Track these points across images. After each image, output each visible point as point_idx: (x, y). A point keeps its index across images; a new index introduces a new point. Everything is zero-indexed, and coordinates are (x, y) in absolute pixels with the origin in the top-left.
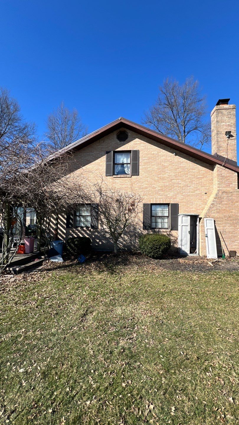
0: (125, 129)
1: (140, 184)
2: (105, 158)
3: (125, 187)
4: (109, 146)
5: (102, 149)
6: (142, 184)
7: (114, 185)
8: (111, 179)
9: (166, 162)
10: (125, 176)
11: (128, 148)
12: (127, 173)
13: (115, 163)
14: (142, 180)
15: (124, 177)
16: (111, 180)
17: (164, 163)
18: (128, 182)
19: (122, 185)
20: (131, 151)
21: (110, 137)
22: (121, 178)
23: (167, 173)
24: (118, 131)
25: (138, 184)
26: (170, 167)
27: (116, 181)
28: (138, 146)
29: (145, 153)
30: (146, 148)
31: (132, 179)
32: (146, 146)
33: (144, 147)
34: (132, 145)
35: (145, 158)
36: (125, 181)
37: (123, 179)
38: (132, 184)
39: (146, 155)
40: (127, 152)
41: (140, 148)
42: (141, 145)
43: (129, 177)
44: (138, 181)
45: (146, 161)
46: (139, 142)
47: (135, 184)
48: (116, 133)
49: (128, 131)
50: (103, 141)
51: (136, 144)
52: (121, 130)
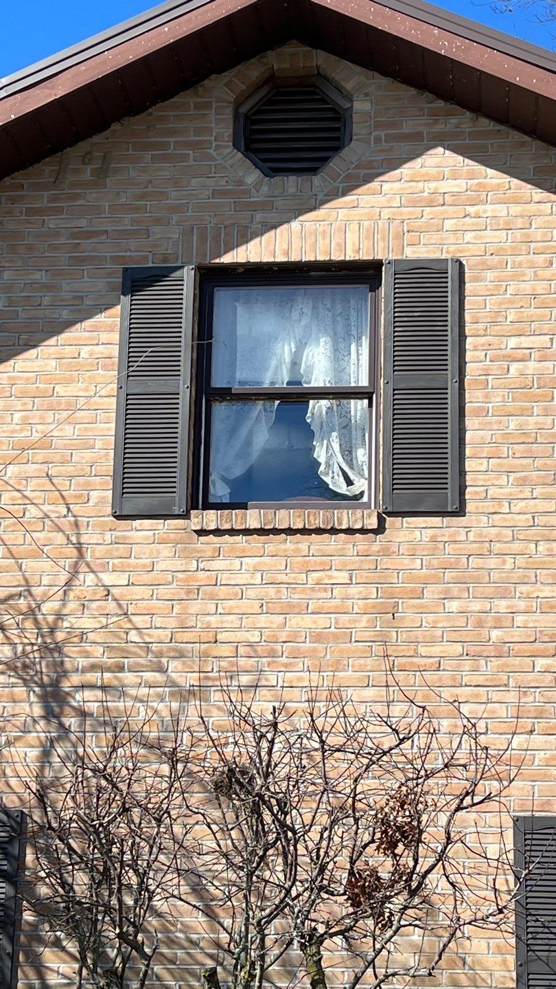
0: (322, 60)
1: (476, 606)
2: (116, 337)
3: (318, 638)
4: (158, 221)
5: (86, 243)
6: (502, 605)
7: (195, 607)
8: (166, 551)
10: (318, 519)
11: (352, 237)
12: (342, 488)
13: (218, 381)
14: (493, 562)
15: (304, 531)
16: (167, 560)
18: (343, 577)
19: (288, 610)
20: (376, 266)
21: (172, 133)
22: (275, 544)
24: (253, 71)
25: (453, 606)
27: (218, 564)
28: (448, 224)
29: (522, 285)
30: (532, 245)
31: (386, 552)
32: (534, 226)
33: (510, 232)
34: (386, 214)
35: (523, 338)
36: (322, 573)
37: (293, 547)
38: (395, 602)
39: (533, 311)
40: (340, 276)
41: (475, 238)
42: (480, 208)
43: (358, 526)
44: (449, 575)
45: (537, 364)
46: (461, 186)
47: (419, 600)
48: (232, 96)
49: (347, 79)
50: (97, 165)
51: (430, 202)
52: (277, 62)
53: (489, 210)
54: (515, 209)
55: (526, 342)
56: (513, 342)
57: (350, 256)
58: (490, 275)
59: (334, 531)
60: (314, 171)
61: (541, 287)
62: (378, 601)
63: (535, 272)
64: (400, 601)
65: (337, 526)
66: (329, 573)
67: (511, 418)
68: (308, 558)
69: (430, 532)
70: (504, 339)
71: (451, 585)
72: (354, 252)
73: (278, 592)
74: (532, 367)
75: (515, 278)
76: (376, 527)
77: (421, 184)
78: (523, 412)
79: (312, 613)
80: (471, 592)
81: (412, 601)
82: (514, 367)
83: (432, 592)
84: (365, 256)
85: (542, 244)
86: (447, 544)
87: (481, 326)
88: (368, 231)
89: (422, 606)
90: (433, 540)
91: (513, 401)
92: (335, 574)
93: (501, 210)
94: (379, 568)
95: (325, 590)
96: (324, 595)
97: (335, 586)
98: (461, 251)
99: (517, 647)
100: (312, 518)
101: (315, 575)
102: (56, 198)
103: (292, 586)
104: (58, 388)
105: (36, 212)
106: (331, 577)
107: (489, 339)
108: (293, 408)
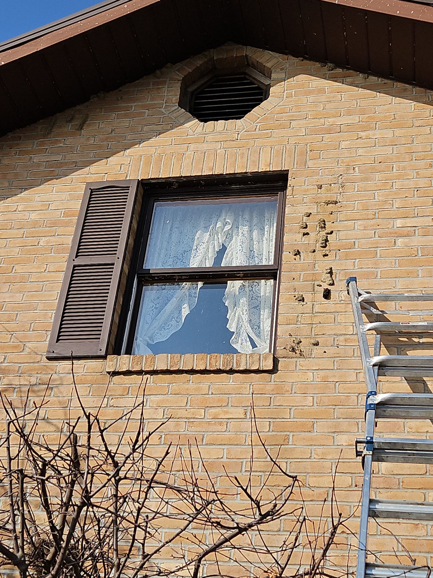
0: (250, 51)
2: (72, 230)
3: (210, 467)
5: (58, 170)
8: (81, 390)
10: (219, 361)
11: (264, 157)
15: (205, 372)
18: (238, 412)
21: (134, 100)
22: (178, 384)
24: (198, 61)
28: (343, 145)
29: (406, 182)
30: (414, 155)
31: (279, 391)
32: (415, 143)
33: (395, 147)
34: (292, 141)
35: (408, 220)
36: (219, 409)
37: (194, 386)
38: (286, 435)
39: (416, 199)
40: (256, 188)
41: (365, 152)
42: (370, 133)
43: (255, 367)
44: (339, 411)
45: (421, 239)
46: (355, 119)
47: (309, 434)
48: (181, 77)
49: (268, 61)
50: (77, 122)
51: (329, 131)
52: (217, 55)
53: (378, 134)
54: (398, 132)
55: (410, 222)
56: (399, 223)
57: (262, 168)
58: (378, 176)
59: (231, 372)
60: (240, 118)
62: (270, 434)
63: (417, 173)
64: (291, 434)
65: (235, 368)
66: (225, 409)
67: (397, 279)
68: (208, 396)
69: (322, 373)
70: (391, 221)
71: (341, 420)
72: (266, 165)
73: (177, 425)
74: (417, 241)
75: (399, 177)
76: (271, 368)
77: (322, 120)
78: (409, 274)
79: (207, 444)
80: (360, 427)
81: (303, 434)
82: (400, 241)
83: (321, 427)
84: (275, 167)
85: (423, 153)
86: (337, 384)
87: (370, 212)
88: (278, 152)
89: (311, 439)
90: (325, 380)
91: (399, 266)
92: (231, 410)
93: (388, 134)
94: (272, 404)
95: (221, 424)
96: (219, 428)
97: (230, 420)
98: (354, 162)
99: (407, 479)
100: (213, 361)
101: (213, 410)
102: (43, 144)
103: (190, 421)
104: (16, 267)
105: (27, 153)
106: (227, 413)
107: (379, 221)
108: (213, 290)
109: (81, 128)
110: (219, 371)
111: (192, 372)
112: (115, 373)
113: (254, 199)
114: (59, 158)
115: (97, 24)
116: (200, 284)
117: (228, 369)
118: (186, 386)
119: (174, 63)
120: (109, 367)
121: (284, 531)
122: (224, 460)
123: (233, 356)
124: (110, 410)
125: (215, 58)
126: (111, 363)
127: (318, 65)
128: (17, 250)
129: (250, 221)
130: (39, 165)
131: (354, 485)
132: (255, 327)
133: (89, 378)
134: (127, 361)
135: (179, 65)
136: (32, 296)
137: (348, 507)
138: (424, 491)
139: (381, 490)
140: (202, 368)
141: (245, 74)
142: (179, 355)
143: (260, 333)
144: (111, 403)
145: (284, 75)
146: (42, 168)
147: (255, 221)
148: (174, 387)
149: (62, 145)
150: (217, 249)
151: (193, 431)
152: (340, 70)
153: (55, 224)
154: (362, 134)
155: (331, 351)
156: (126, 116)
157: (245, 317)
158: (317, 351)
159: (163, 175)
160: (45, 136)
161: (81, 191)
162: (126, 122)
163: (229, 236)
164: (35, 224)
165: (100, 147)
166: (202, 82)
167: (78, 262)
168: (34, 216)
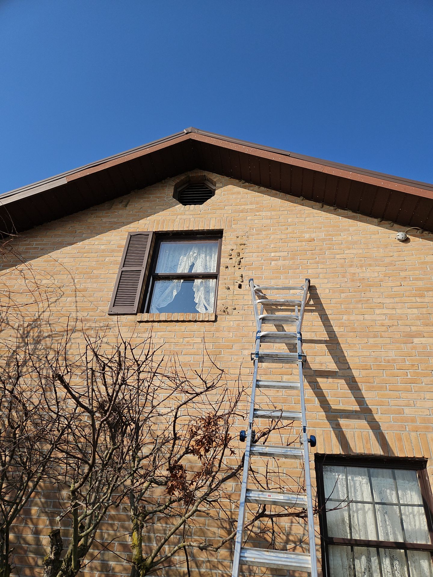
0: (206, 173)
2: (121, 255)
8: (125, 329)
9: (370, 265)
10: (190, 317)
13: (158, 272)
15: (183, 321)
16: (125, 333)
17: (358, 271)
18: (198, 340)
23: (381, 305)
26: (390, 284)
27: (146, 335)
28: (248, 218)
29: (276, 236)
30: (280, 223)
31: (217, 330)
32: (280, 218)
33: (271, 220)
34: (225, 215)
35: (277, 253)
36: (190, 338)
37: (179, 328)
38: (220, 350)
39: (280, 244)
40: (208, 237)
41: (258, 222)
42: (261, 213)
43: (206, 320)
44: (244, 340)
45: (282, 262)
46: (254, 206)
47: (231, 350)
48: (174, 184)
49: (215, 178)
50: (124, 203)
51: (242, 211)
52: (192, 174)
53: (264, 214)
54: (273, 213)
55: (278, 254)
56: (273, 254)
57: (211, 228)
58: (264, 233)
59: (196, 321)
60: (201, 204)
61: (283, 236)
62: (213, 350)
63: (281, 232)
64: (223, 350)
65: (197, 319)
67: (272, 280)
68: (184, 332)
69: (237, 322)
70: (269, 254)
71: (245, 343)
72: (213, 226)
73: (170, 346)
74: (281, 263)
75: (273, 234)
76: (214, 320)
77: (239, 206)
78: (276, 278)
79: (184, 355)
80: (254, 346)
81: (228, 350)
82: (273, 263)
83: (236, 347)
84: (217, 227)
85: (284, 223)
86: (244, 327)
87: (260, 249)
88: (219, 220)
89: (232, 352)
90: (238, 325)
91: (273, 274)
92: (195, 339)
93: (269, 214)
94: (214, 336)
95: (190, 345)
96: (190, 347)
97: (195, 344)
98: (253, 226)
99: (274, 370)
100: (187, 316)
101: (187, 339)
102: (107, 213)
103: (176, 344)
104: (94, 271)
105: (100, 217)
106: (193, 340)
107: (263, 253)
108: (188, 284)
109: (126, 206)
110: (190, 321)
111: (177, 321)
112: (140, 322)
113: (207, 242)
114: (116, 220)
115: (134, 157)
116: (182, 281)
117: (194, 320)
118: (174, 328)
119: (171, 177)
120: (138, 319)
121: (218, 394)
122: (192, 362)
123: (197, 314)
124: (138, 339)
125: (190, 176)
126: (139, 317)
127: (237, 181)
128: (95, 263)
129: (206, 252)
130: (105, 223)
131: (250, 373)
132: (207, 301)
133: (128, 324)
134: (147, 316)
135: (173, 178)
136: (101, 285)
137: (248, 383)
138: (282, 376)
139: (262, 375)
140: (182, 319)
141: (204, 184)
142: (171, 314)
143: (209, 304)
144: (139, 335)
145: (222, 185)
146: (107, 225)
147: (208, 252)
148: (169, 328)
149: (117, 214)
150: (190, 265)
151: (177, 349)
152: (247, 184)
153: (113, 251)
154: (257, 213)
155: (241, 312)
156: (148, 201)
157: (203, 296)
158: (235, 312)
159: (165, 229)
160: (109, 209)
161: (126, 236)
162: (148, 204)
163: (196, 258)
164: (103, 251)
165: (135, 215)
166: (184, 187)
167: (124, 269)
168: (103, 247)
